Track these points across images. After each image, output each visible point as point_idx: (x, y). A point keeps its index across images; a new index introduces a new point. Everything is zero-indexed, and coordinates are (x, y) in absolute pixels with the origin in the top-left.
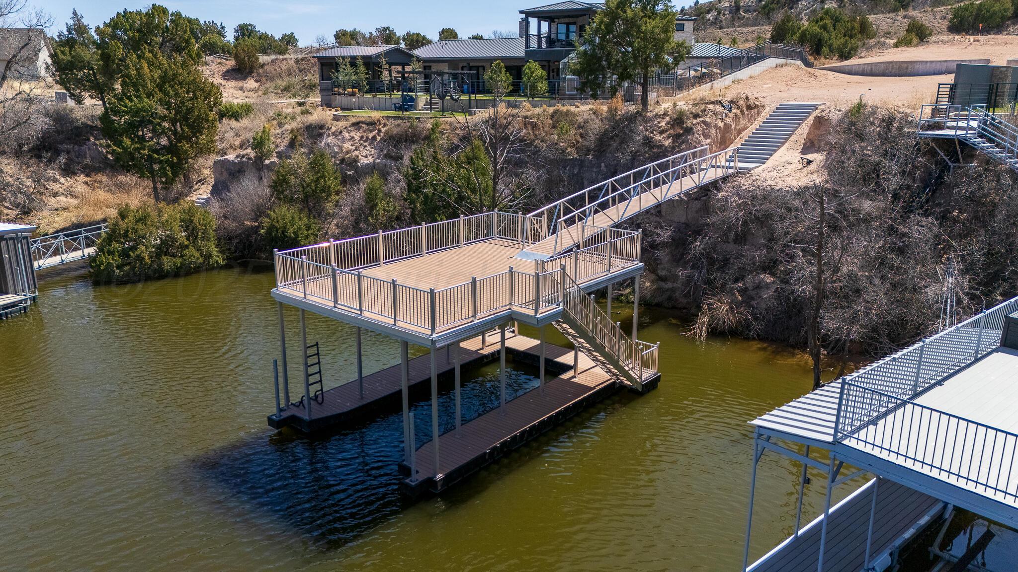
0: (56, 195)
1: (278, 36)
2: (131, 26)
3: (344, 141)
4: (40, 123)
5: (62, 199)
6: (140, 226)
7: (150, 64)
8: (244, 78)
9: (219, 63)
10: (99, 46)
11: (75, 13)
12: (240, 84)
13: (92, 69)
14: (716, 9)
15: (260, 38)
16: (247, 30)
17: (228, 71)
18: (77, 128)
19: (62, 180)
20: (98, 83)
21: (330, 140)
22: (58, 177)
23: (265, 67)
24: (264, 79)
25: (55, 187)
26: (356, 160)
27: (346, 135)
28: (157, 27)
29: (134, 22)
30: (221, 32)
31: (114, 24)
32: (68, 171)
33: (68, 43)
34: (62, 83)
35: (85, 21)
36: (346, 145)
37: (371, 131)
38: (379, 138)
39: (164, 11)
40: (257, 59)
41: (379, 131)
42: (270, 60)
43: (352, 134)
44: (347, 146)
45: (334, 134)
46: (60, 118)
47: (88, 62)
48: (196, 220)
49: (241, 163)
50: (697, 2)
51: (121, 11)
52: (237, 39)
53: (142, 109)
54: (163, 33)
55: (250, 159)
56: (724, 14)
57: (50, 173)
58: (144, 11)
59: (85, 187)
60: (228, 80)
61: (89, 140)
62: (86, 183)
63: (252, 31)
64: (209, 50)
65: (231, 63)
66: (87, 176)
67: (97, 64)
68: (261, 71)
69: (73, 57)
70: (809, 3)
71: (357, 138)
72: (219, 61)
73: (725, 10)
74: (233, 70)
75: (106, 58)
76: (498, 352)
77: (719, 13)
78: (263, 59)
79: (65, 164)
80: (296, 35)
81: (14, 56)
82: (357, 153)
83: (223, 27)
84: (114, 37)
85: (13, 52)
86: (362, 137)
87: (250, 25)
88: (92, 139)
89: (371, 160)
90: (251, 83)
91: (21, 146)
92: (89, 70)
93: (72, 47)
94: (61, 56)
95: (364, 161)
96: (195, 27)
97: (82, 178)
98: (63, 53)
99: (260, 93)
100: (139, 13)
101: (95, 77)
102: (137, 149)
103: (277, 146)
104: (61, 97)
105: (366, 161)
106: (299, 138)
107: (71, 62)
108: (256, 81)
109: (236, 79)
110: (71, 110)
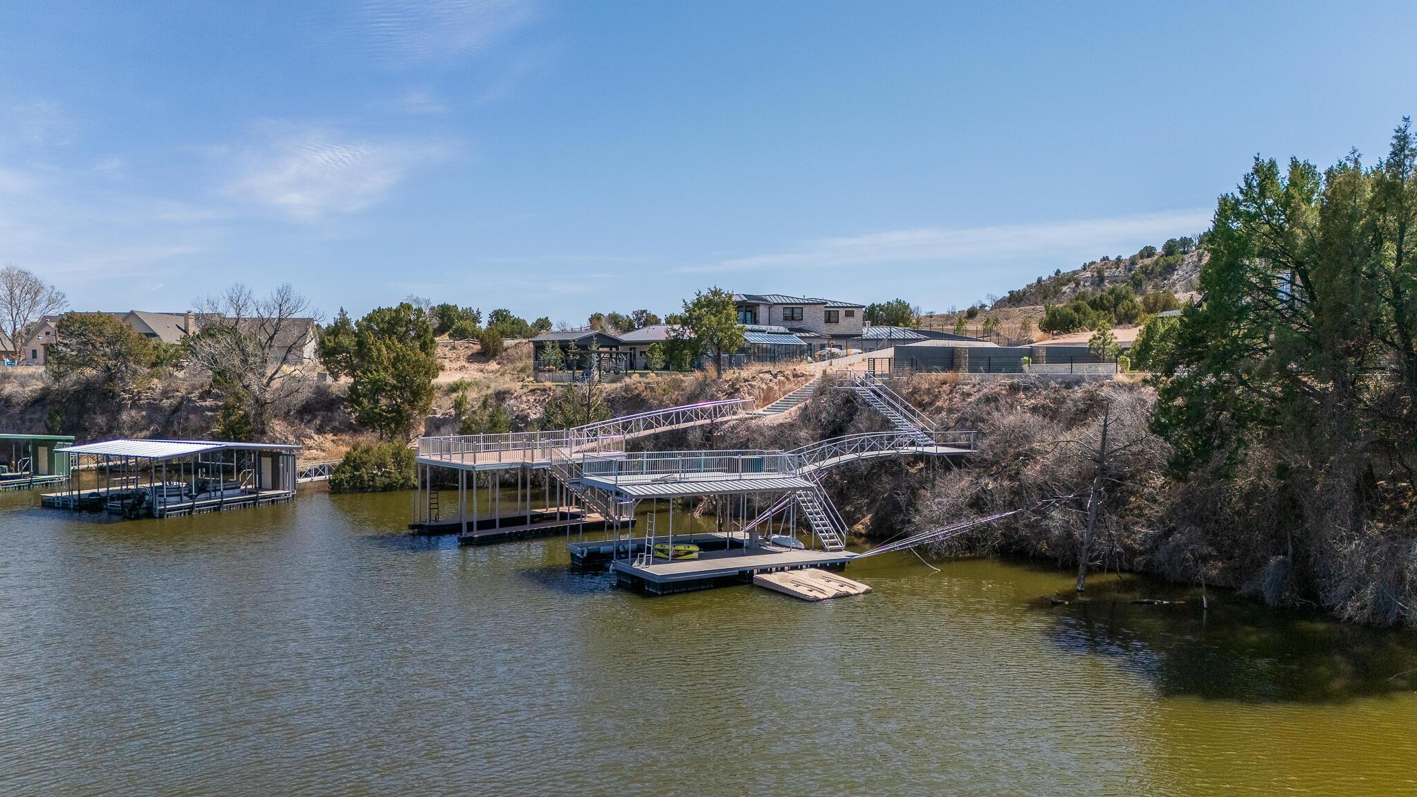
0: (310, 448)
1: (530, 322)
2: (382, 320)
3: (521, 403)
4: (306, 394)
5: (314, 451)
6: (364, 455)
7: (388, 347)
8: (487, 361)
9: (466, 347)
10: (356, 335)
11: (342, 310)
12: (483, 366)
13: (349, 353)
14: (1074, 280)
15: (513, 323)
16: (502, 315)
17: (472, 355)
18: (333, 400)
19: (316, 437)
20: (352, 364)
21: (512, 402)
22: (313, 435)
23: (509, 350)
24: (505, 362)
25: (309, 442)
26: (527, 416)
27: (524, 398)
28: (401, 320)
29: (385, 316)
30: (476, 319)
31: (370, 319)
32: (320, 430)
33: (335, 331)
34: (325, 363)
35: (348, 316)
36: (522, 406)
37: (543, 395)
38: (547, 400)
39: (409, 307)
40: (501, 343)
41: (549, 395)
42: (513, 344)
43: (529, 398)
44: (524, 406)
45: (516, 398)
46: (321, 392)
47: (347, 348)
48: (402, 453)
49: (445, 418)
50: (1058, 272)
51: (376, 309)
52: (490, 323)
53: (379, 380)
54: (406, 324)
55: (452, 416)
56: (1084, 286)
57: (308, 431)
58: (394, 308)
59: (332, 444)
60: (472, 362)
61: (339, 408)
62: (333, 441)
63: (506, 316)
64: (460, 335)
65: (477, 347)
66: (334, 435)
67: (353, 347)
68: (504, 354)
69: (336, 343)
70: (1187, 273)
71: (532, 400)
72: (467, 345)
73: (1086, 281)
74: (478, 353)
75: (361, 344)
76: (556, 513)
77: (1078, 284)
78: (508, 342)
79: (320, 425)
80: (550, 320)
81: (295, 343)
82: (529, 411)
83: (479, 313)
84: (369, 328)
85: (294, 340)
86: (535, 400)
87: (505, 311)
88: (342, 407)
89: (538, 415)
90: (493, 366)
91: (289, 411)
92: (347, 353)
93: (336, 336)
94: (327, 343)
95: (533, 417)
96: (452, 313)
97: (330, 436)
98: (329, 340)
99: (498, 374)
100: (390, 310)
101: (351, 359)
102: (372, 409)
103: (473, 407)
104: (322, 376)
105: (535, 417)
106: (490, 401)
107: (334, 347)
108: (498, 364)
109: (479, 362)
110: (329, 386)
